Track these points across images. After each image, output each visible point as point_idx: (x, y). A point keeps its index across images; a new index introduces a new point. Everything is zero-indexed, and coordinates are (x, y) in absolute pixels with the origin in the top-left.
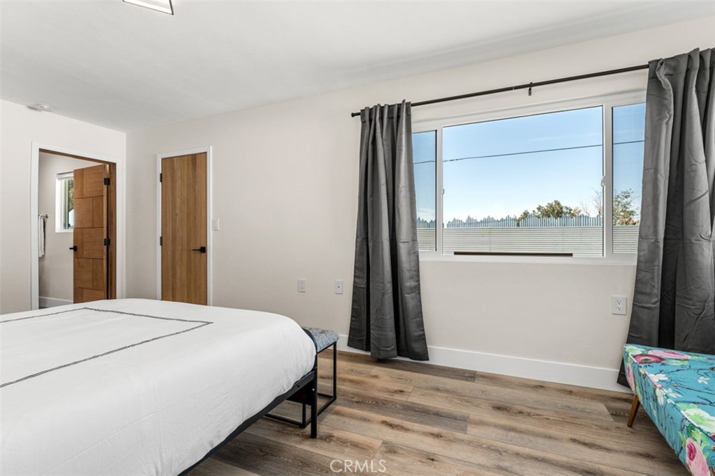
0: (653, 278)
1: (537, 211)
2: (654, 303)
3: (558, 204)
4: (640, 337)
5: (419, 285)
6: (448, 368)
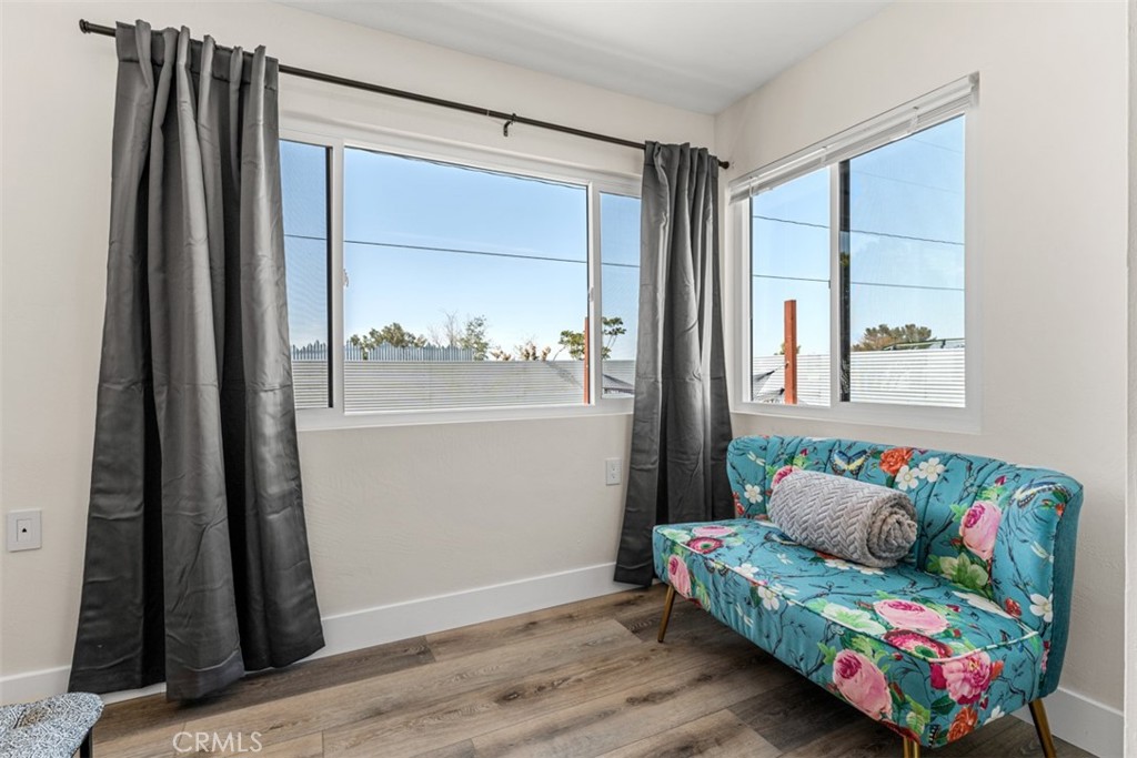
0: (651, 431)
1: (369, 337)
2: (653, 464)
3: (398, 327)
4: (638, 511)
5: (300, 486)
6: (370, 650)
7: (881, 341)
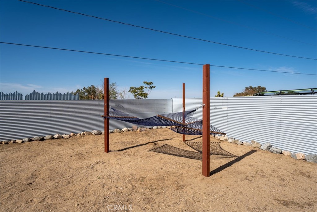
1: (83, 89)
3: (94, 87)
7: (250, 91)
